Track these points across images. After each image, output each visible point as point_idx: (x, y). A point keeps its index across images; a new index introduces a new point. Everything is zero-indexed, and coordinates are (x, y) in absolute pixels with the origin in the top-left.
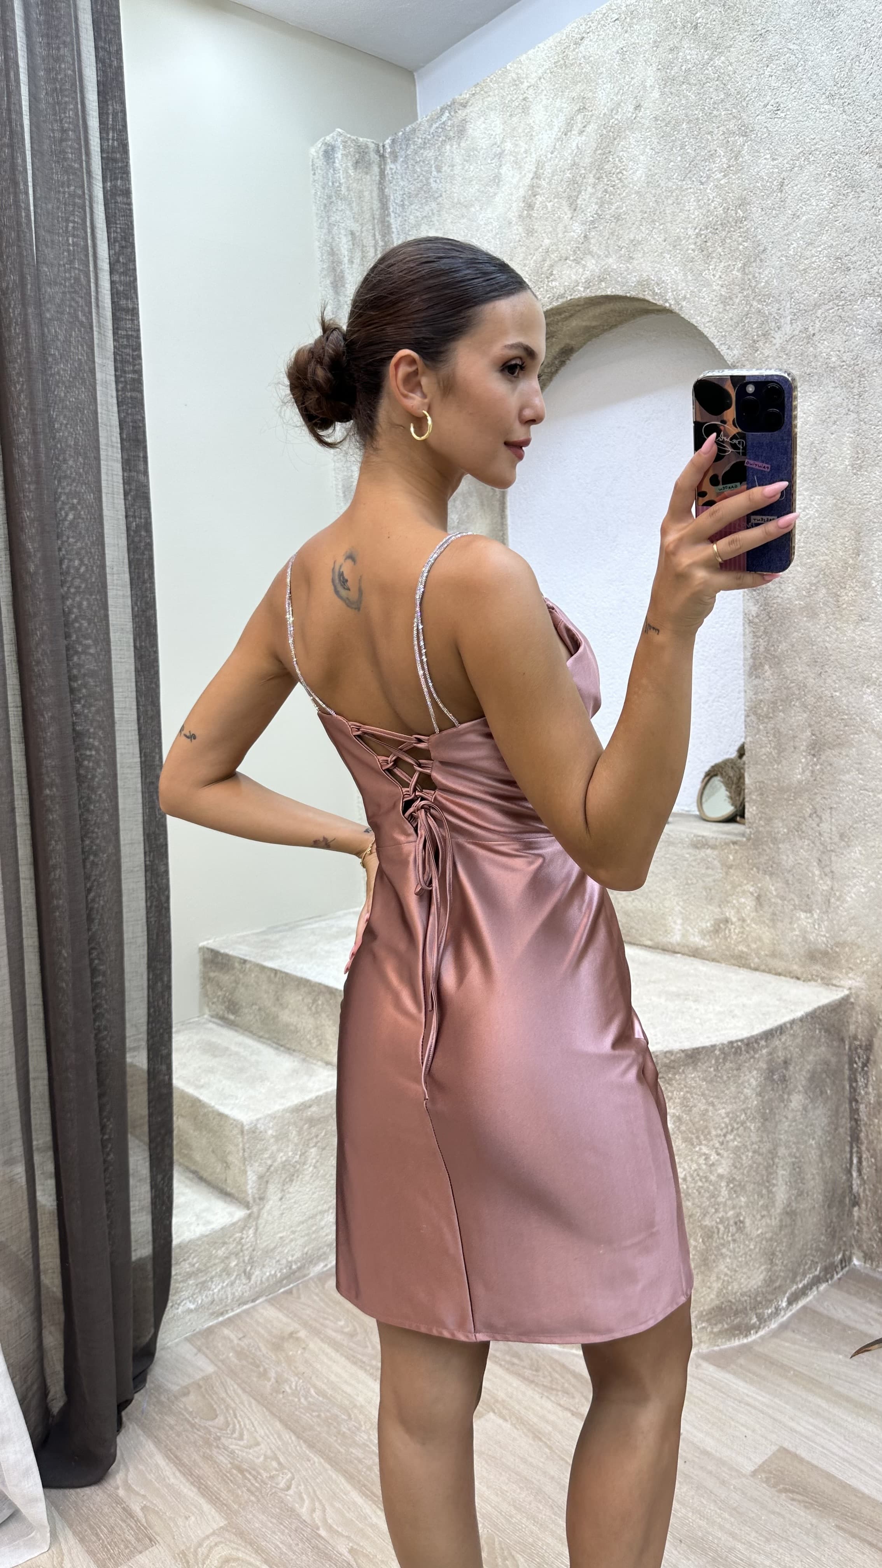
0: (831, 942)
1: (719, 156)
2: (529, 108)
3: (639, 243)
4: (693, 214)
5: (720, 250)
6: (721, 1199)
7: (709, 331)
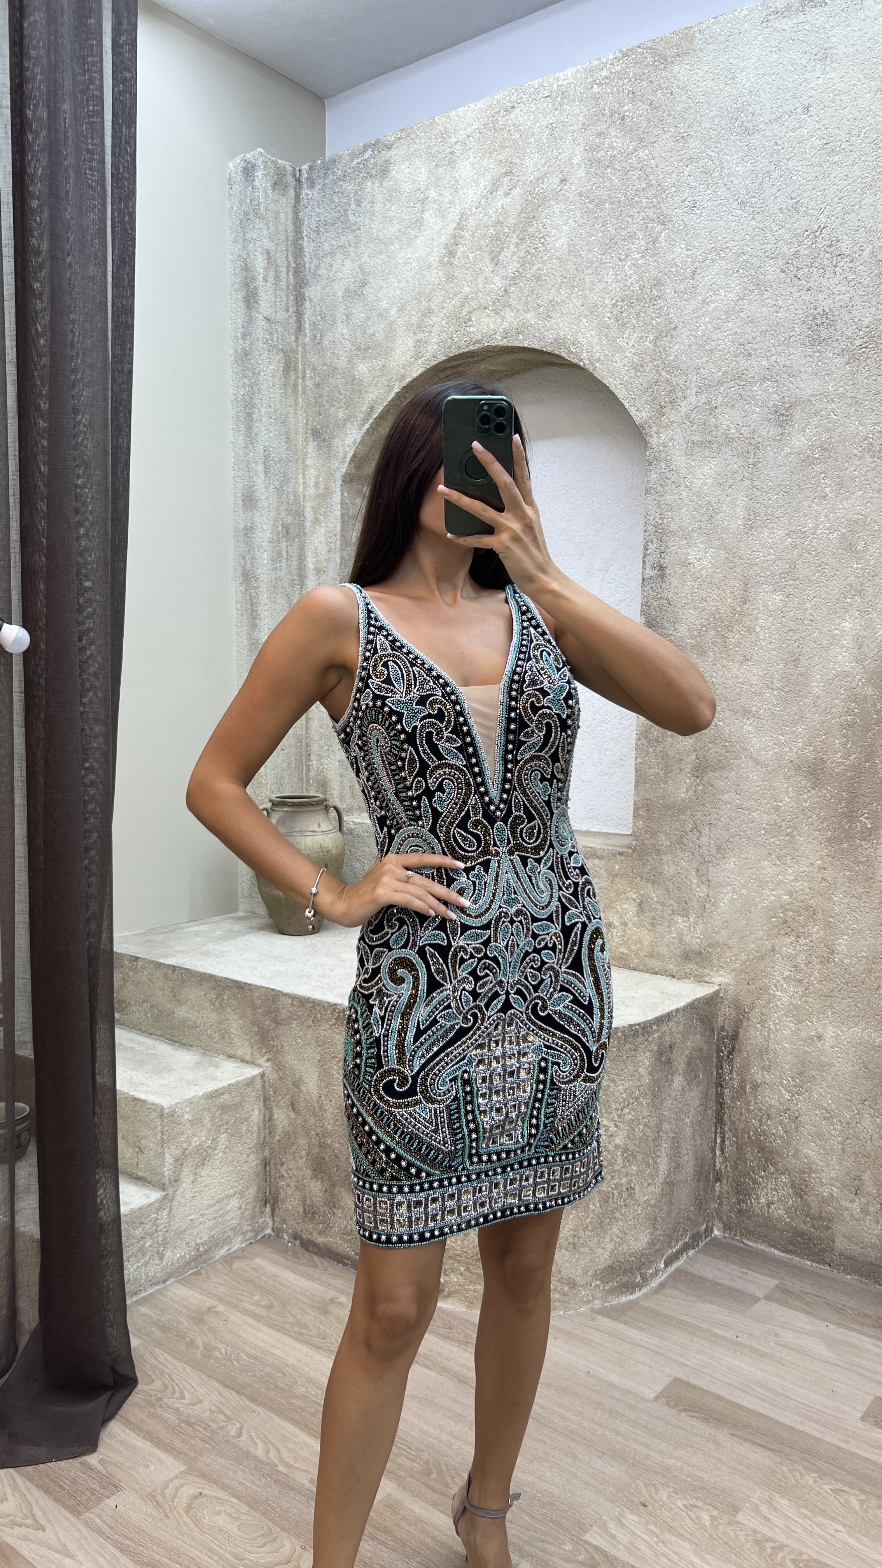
0: (705, 943)
1: (638, 239)
2: (456, 161)
3: (558, 304)
4: (611, 286)
5: (634, 321)
6: (616, 1167)
7: (621, 393)
